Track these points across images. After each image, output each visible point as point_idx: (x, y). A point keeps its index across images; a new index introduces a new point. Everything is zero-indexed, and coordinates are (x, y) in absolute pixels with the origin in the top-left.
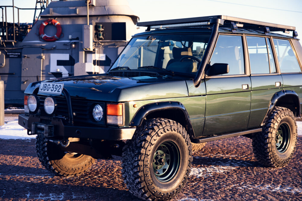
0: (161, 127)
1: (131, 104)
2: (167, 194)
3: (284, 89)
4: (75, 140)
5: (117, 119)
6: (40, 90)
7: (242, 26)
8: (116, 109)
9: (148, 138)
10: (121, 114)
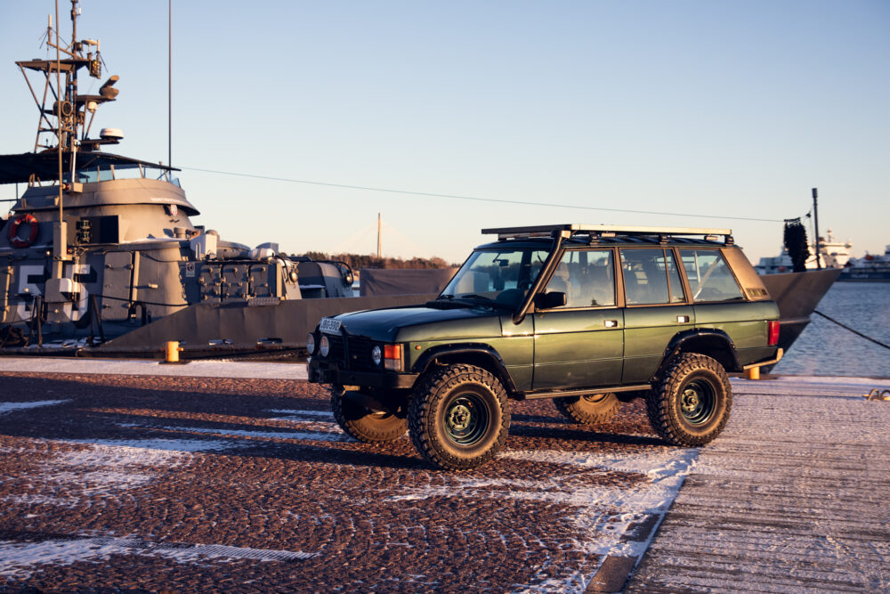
0: (452, 376)
1: (412, 346)
2: (457, 458)
3: (697, 326)
4: (354, 388)
5: (394, 364)
6: (320, 328)
7: (613, 235)
8: (393, 351)
9: (433, 390)
10: (398, 357)
